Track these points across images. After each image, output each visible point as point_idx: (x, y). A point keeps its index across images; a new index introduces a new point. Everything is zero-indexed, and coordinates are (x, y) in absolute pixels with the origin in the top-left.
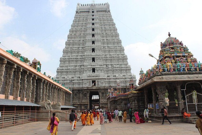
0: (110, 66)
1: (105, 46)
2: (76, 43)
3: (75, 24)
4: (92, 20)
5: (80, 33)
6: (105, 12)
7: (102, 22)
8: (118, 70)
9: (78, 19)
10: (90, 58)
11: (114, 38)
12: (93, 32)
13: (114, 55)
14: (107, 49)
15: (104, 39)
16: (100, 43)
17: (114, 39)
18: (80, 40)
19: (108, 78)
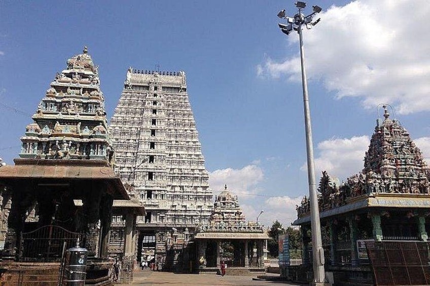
0: (177, 189)
1: (172, 152)
2: (122, 143)
3: (122, 109)
4: (154, 104)
5: (130, 126)
6: (177, 90)
7: (170, 109)
8: (191, 197)
9: (128, 98)
10: (145, 174)
11: (188, 140)
12: (154, 127)
13: (186, 170)
14: (175, 159)
15: (172, 140)
16: (164, 147)
17: (189, 142)
18: (129, 140)
19: (174, 209)
